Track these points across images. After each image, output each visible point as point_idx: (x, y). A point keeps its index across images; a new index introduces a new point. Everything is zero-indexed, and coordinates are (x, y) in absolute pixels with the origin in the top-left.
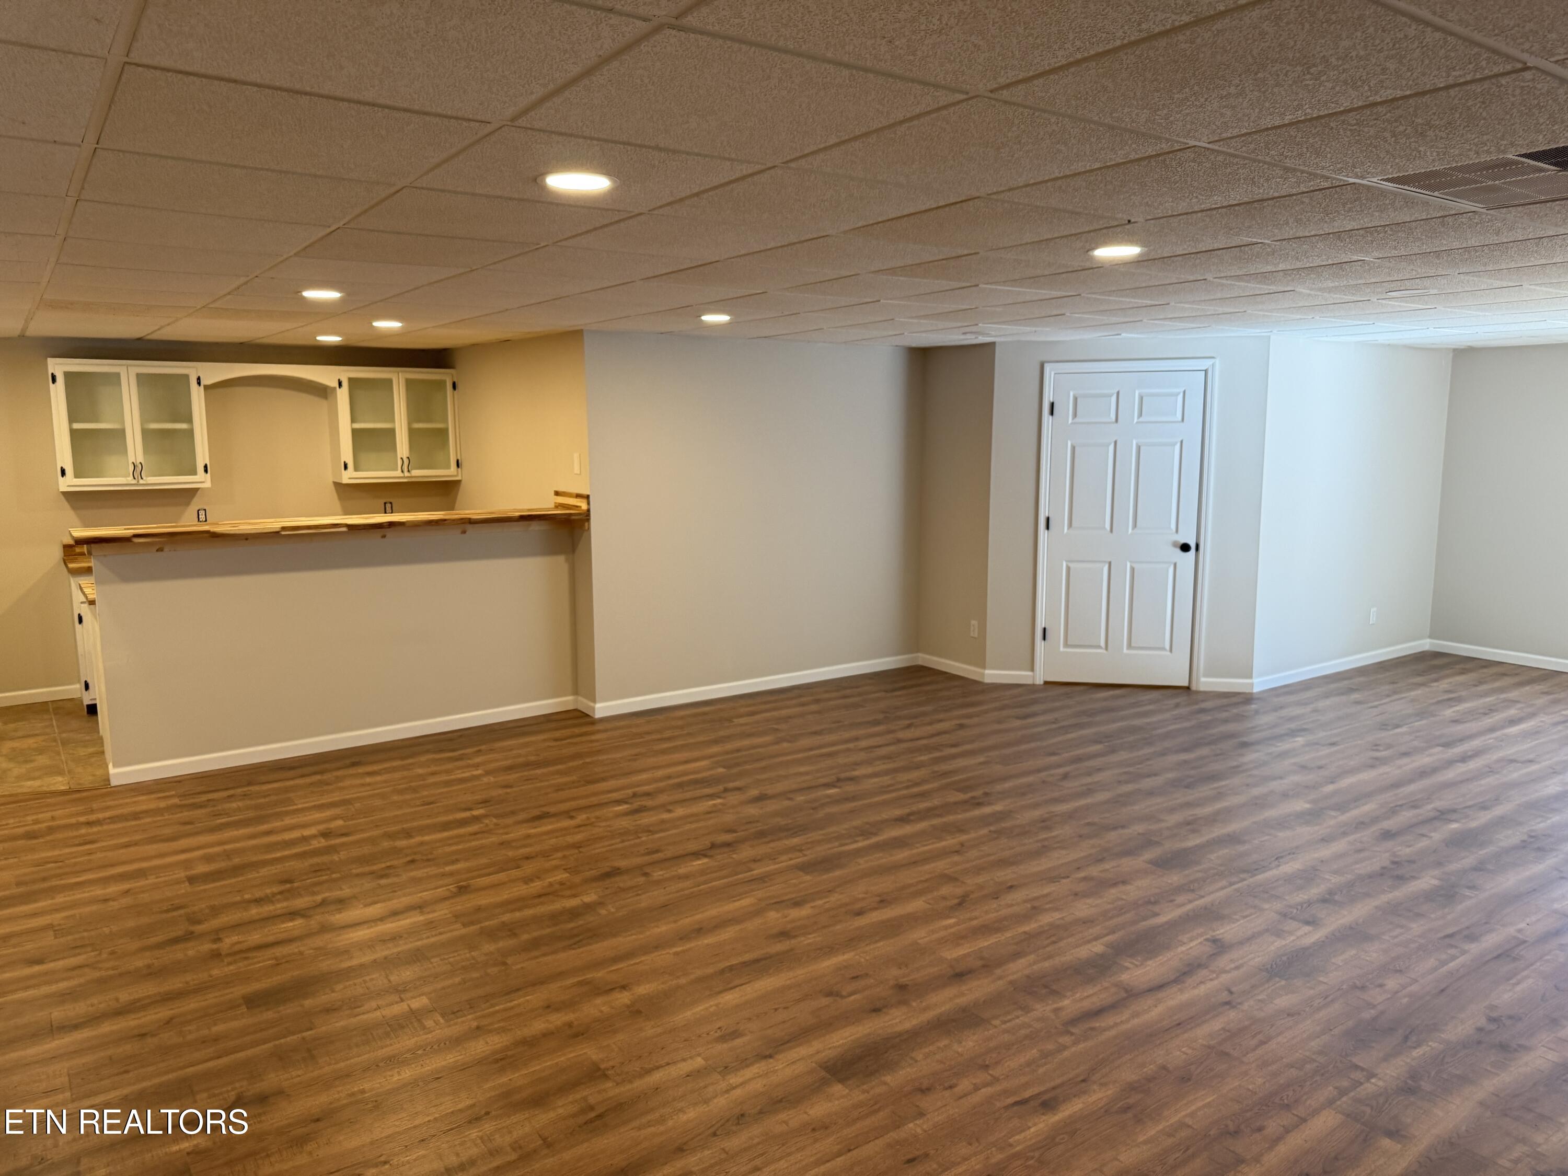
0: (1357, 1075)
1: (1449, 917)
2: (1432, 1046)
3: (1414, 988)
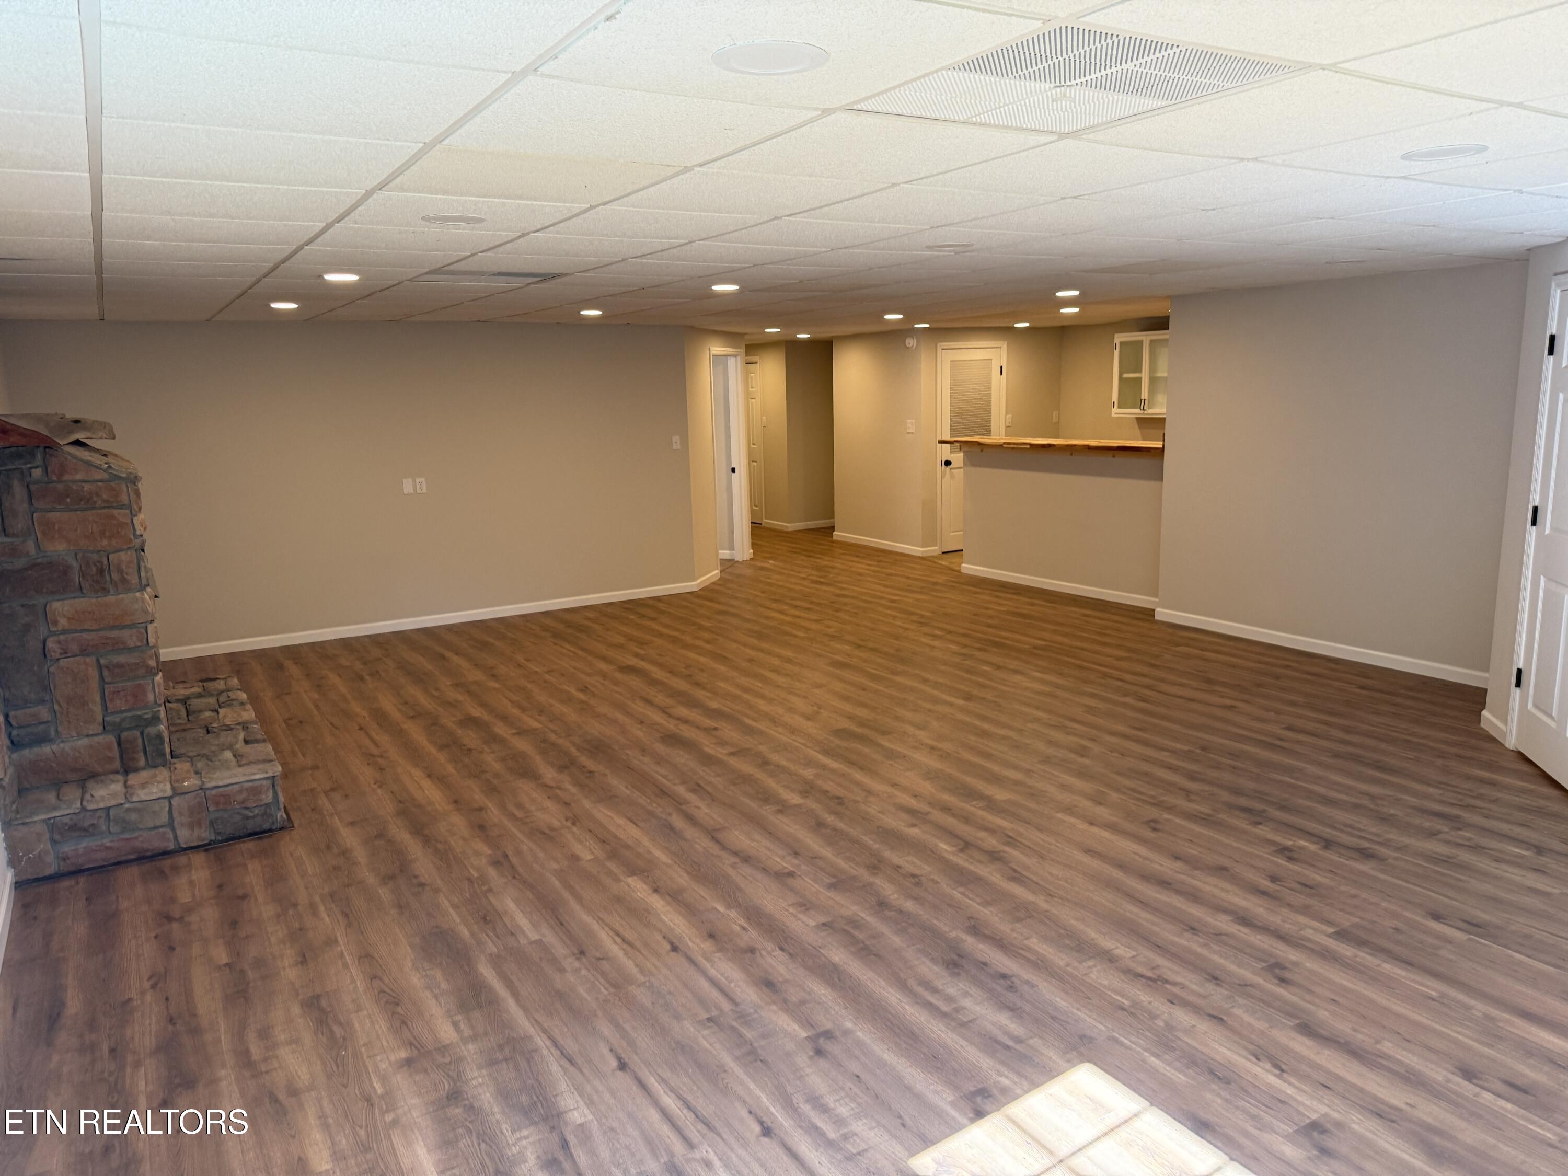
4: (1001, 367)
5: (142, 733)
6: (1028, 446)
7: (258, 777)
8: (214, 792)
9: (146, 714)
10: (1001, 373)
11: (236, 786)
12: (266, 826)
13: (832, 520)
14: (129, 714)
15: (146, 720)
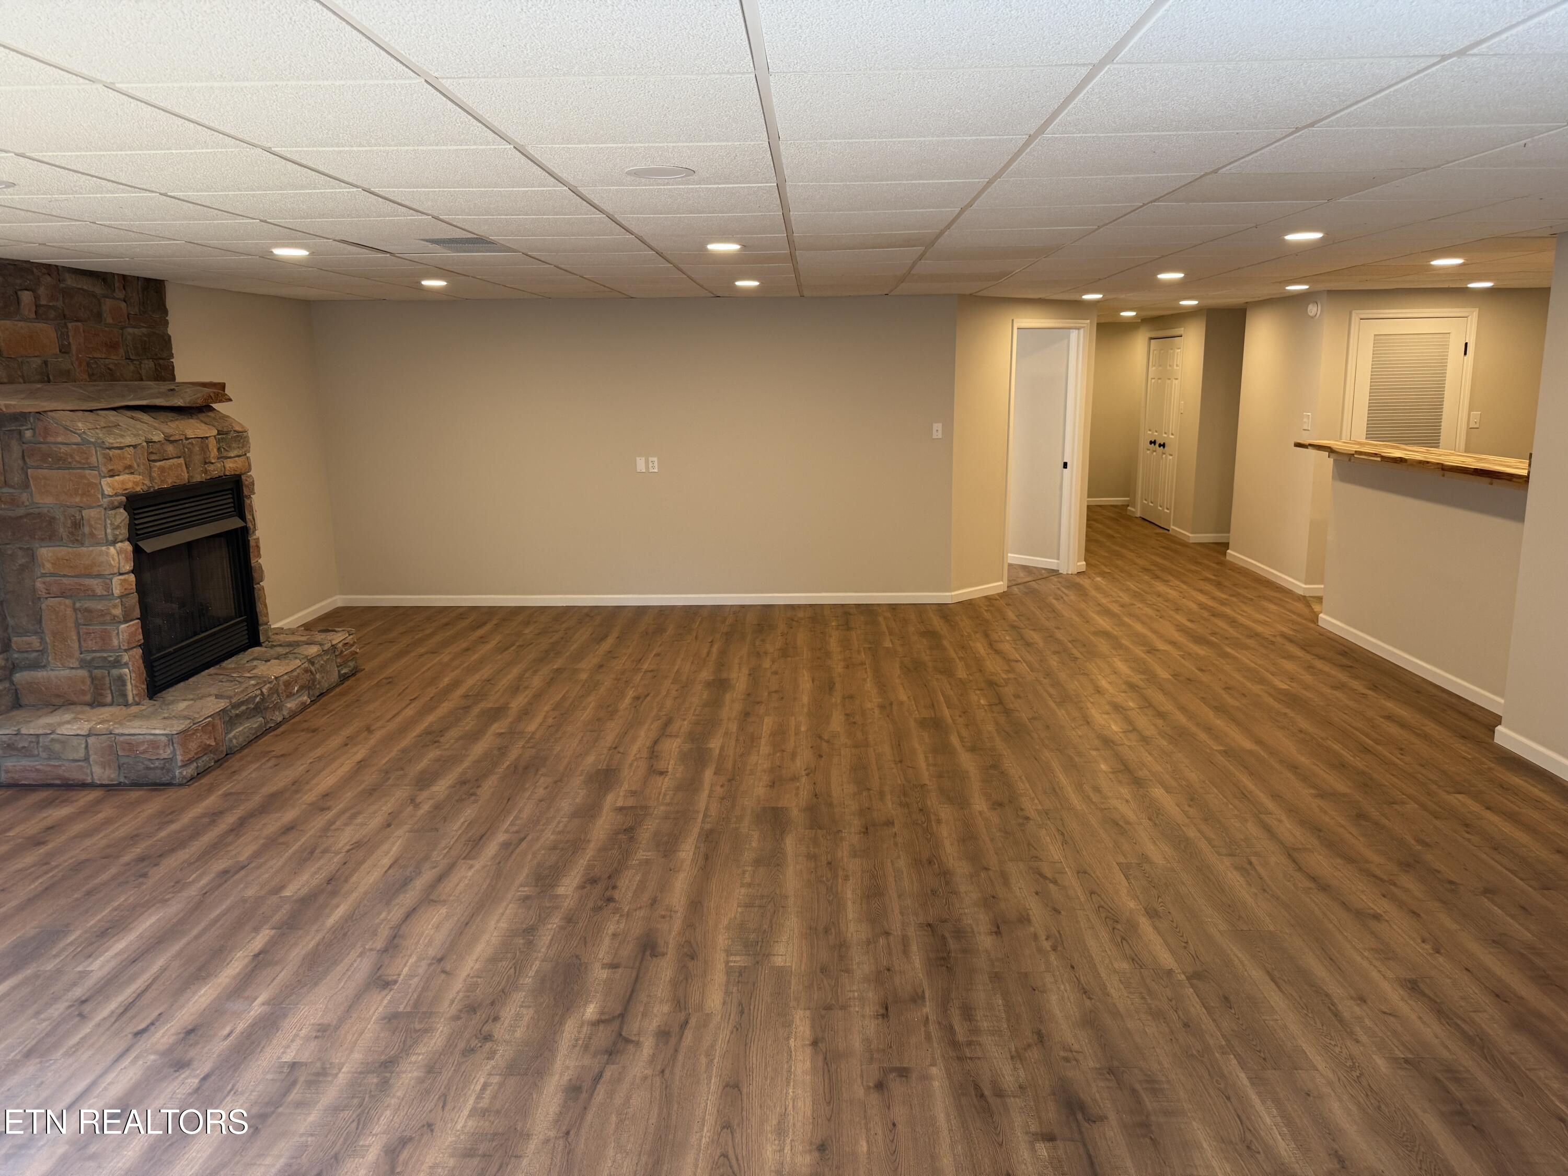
0: (529, 745)
1: (530, 856)
2: (501, 769)
3: (527, 794)
4: (1466, 344)
5: (109, 673)
6: (1379, 459)
7: (157, 732)
8: (122, 739)
9: (111, 656)
10: (1465, 354)
11: (141, 737)
12: (165, 779)
13: (1227, 535)
14: (98, 655)
15: (110, 662)
